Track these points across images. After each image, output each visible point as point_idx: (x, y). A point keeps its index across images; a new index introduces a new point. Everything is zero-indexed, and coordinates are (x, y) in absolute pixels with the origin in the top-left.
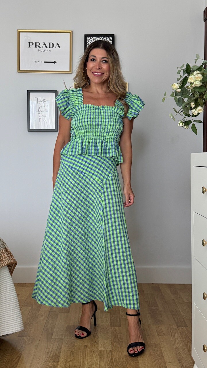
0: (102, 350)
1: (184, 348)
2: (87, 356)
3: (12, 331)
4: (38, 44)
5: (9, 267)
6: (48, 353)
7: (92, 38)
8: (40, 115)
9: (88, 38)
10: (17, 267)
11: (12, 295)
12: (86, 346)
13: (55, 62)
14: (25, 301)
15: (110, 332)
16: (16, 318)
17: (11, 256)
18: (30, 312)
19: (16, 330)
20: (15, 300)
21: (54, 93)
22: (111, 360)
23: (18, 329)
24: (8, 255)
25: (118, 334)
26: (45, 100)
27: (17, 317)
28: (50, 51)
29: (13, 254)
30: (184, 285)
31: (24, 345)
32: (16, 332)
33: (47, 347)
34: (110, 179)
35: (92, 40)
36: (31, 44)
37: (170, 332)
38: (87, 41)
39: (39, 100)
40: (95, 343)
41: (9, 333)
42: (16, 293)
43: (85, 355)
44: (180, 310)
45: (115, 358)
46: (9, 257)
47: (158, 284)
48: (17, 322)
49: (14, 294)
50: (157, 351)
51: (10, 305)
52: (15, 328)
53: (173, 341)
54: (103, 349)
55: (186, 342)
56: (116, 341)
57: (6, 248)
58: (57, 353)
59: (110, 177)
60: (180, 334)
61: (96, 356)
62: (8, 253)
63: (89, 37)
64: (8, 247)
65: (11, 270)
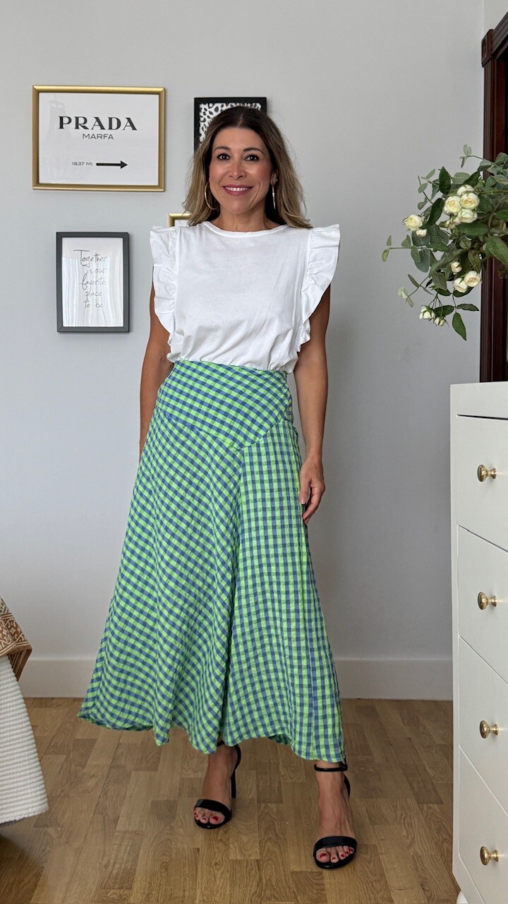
0: (236, 861)
1: (433, 854)
2: (199, 873)
3: (21, 815)
4: (81, 121)
5: (12, 659)
6: (106, 867)
7: (213, 105)
8: (86, 291)
9: (203, 106)
10: (30, 658)
11: (20, 726)
12: (198, 849)
13: (122, 165)
14: (50, 744)
15: (256, 817)
16: (29, 781)
17: (17, 632)
18: (62, 767)
19: (30, 810)
20: (26, 739)
21: (122, 239)
22: (258, 885)
23: (34, 809)
24: (10, 629)
25: (276, 823)
26: (99, 257)
27: (31, 781)
28: (111, 137)
29: (22, 628)
30: (435, 702)
31: (48, 848)
32: (30, 815)
33: (105, 851)
34: (262, 442)
35: (212, 110)
36: (66, 120)
37: (402, 815)
38: (201, 114)
39: (85, 255)
40: (220, 843)
41: (12, 819)
42: (29, 723)
43: (197, 872)
44: (425, 763)
45: (268, 878)
46: (13, 635)
47: (372, 700)
48: (31, 793)
49: (24, 725)
50: (370, 862)
51: (15, 751)
52: (26, 806)
53: (407, 838)
54: (239, 858)
55: (439, 840)
56: (270, 839)
57: (6, 612)
58: (129, 867)
59: (262, 438)
60: (426, 820)
61: (222, 873)
62: (9, 627)
63: (205, 104)
64: (10, 612)
65: (16, 665)
